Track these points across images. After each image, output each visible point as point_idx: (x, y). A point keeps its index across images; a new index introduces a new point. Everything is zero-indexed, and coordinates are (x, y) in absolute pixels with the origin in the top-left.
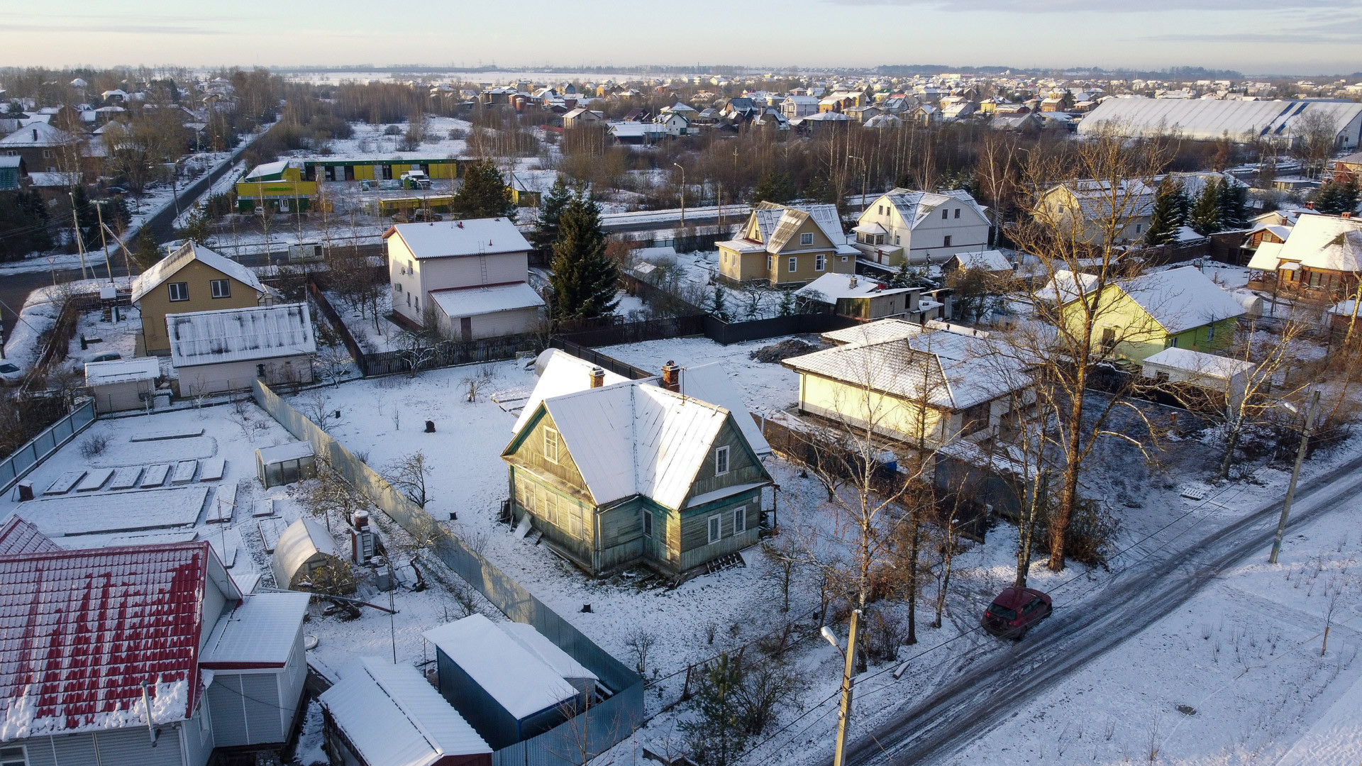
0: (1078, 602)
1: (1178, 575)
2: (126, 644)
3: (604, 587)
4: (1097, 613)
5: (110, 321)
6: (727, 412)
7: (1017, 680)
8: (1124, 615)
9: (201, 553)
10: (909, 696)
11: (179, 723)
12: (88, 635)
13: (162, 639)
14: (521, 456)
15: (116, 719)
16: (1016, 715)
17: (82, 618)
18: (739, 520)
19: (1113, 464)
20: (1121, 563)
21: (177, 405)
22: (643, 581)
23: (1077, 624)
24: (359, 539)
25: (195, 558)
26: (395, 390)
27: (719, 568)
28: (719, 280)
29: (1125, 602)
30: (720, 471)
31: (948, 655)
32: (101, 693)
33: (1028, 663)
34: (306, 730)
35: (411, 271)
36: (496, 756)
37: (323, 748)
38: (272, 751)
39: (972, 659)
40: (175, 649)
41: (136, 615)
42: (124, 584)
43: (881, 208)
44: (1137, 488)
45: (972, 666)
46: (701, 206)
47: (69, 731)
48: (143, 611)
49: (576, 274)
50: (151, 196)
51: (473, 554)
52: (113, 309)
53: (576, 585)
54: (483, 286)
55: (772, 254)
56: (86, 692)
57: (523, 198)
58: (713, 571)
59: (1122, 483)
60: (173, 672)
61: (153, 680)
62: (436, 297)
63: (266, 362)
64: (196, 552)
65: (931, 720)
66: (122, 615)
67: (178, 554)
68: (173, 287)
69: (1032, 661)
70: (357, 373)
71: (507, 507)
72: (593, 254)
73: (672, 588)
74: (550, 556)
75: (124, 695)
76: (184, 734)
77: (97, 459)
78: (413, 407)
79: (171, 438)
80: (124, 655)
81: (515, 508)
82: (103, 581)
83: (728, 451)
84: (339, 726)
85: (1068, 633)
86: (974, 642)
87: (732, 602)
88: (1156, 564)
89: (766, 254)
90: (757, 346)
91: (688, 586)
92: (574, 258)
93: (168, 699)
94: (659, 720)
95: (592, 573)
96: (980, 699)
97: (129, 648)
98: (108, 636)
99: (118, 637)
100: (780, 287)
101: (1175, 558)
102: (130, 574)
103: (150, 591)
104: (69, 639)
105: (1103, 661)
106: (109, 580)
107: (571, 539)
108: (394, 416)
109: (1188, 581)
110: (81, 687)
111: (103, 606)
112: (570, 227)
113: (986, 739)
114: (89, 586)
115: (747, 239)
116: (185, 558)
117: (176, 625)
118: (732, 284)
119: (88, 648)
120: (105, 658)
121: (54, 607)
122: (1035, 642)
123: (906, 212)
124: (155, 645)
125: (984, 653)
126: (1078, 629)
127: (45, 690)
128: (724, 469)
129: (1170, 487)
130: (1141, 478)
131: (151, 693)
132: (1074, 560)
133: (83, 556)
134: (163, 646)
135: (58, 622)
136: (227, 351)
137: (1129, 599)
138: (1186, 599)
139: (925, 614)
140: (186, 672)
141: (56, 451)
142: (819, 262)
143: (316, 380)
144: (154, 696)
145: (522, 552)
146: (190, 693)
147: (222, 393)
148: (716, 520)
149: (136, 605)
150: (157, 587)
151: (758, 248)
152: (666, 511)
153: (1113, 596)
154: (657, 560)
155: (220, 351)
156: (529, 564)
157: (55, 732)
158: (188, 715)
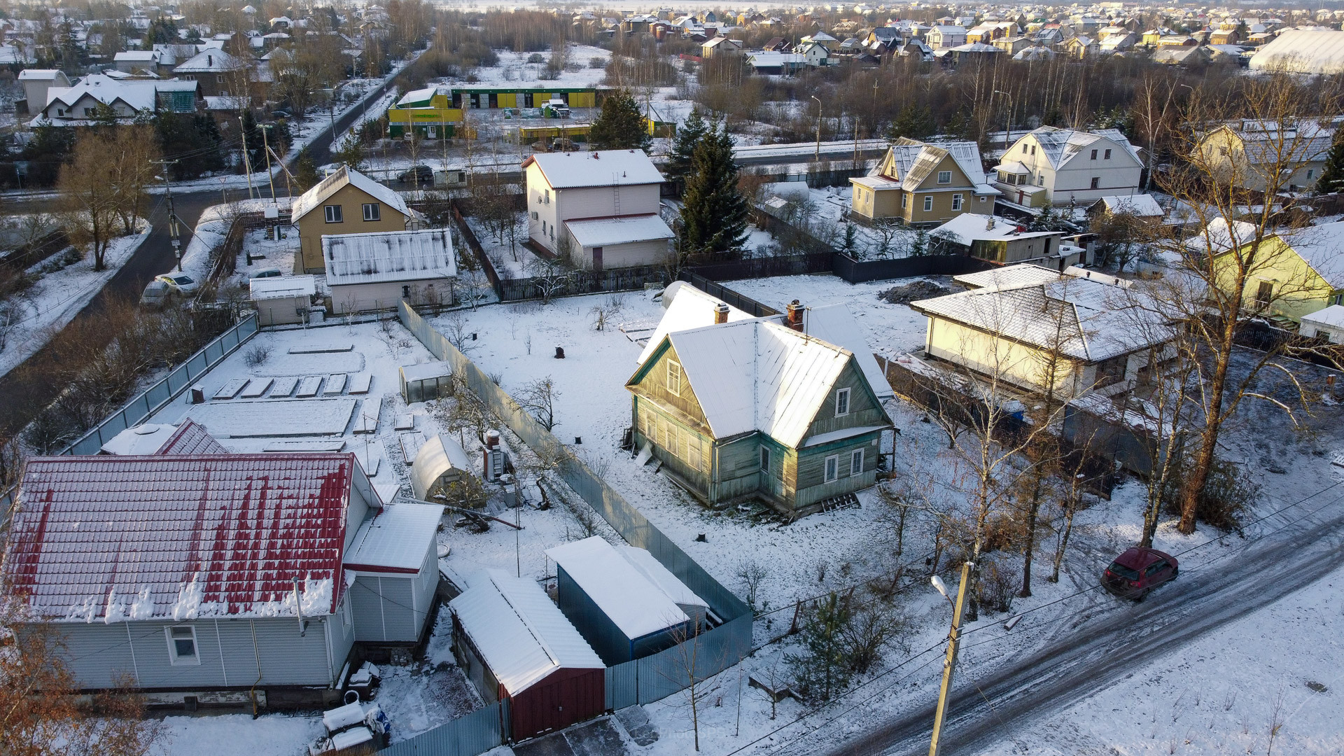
0: (1207, 567)
1: (1321, 546)
2: (280, 542)
3: (720, 518)
4: (1227, 579)
5: (272, 239)
6: (850, 354)
7: (1134, 641)
8: (1256, 584)
9: (347, 464)
10: (1019, 648)
11: (324, 617)
12: (247, 531)
13: (312, 540)
14: (645, 387)
15: (268, 609)
16: (1130, 676)
17: (243, 516)
18: (857, 461)
19: (1258, 427)
20: (1258, 530)
21: (330, 321)
22: (758, 515)
23: (1204, 590)
24: (490, 458)
25: (342, 467)
26: (528, 315)
27: (834, 507)
28: (851, 217)
29: (1258, 571)
30: (839, 412)
31: (1063, 611)
32: (258, 585)
33: (1147, 625)
34: (436, 632)
35: (548, 200)
36: (609, 671)
37: (452, 649)
38: (406, 649)
39: (1088, 617)
40: (322, 550)
41: (289, 517)
42: (279, 488)
43: (1026, 146)
44: (1283, 453)
45: (1088, 624)
46: (837, 140)
47: (230, 616)
48: (295, 513)
49: (707, 208)
50: (311, 120)
51: (595, 478)
52: (276, 227)
53: (692, 515)
54: (616, 217)
55: (907, 192)
56: (245, 583)
57: (659, 128)
58: (828, 510)
59: (1267, 447)
60: (321, 571)
61: (302, 576)
62: (570, 226)
63: (411, 284)
64: (343, 462)
65: (1041, 674)
66: (277, 515)
67: (327, 462)
68: (329, 209)
69: (1153, 624)
70: (493, 297)
71: (629, 435)
72: (725, 188)
73: (786, 523)
74: (668, 484)
75: (277, 588)
76: (328, 627)
77: (259, 368)
78: (545, 332)
79: (324, 352)
80: (278, 552)
81: (637, 436)
82: (261, 483)
83: (849, 393)
84: (466, 631)
85: (1193, 598)
86: (1091, 600)
87: (845, 542)
88: (1297, 534)
89: (901, 192)
90: (886, 286)
91: (802, 523)
92: (706, 192)
93: (315, 595)
94: (766, 651)
95: (709, 504)
96: (1093, 657)
97: (283, 546)
98: (265, 533)
99: (273, 535)
100: (914, 226)
101: (1319, 528)
102: (285, 479)
103: (301, 496)
104: (232, 534)
105: (1230, 629)
106: (266, 483)
107: (689, 469)
108: (526, 341)
109: (1331, 553)
110: (241, 577)
111: (262, 506)
112: (703, 160)
113: (1097, 698)
114: (249, 488)
115: (883, 176)
116: (333, 467)
117: (324, 528)
118: (864, 222)
119: (248, 543)
120: (262, 554)
121: (219, 504)
122: (1156, 604)
123: (1052, 151)
124: (305, 545)
125: (1102, 612)
126: (1204, 595)
127: (211, 578)
128: (844, 411)
129: (1320, 454)
130: (1288, 441)
131: (301, 588)
132: (1207, 523)
133: (244, 460)
134: (312, 546)
135: (223, 518)
136: (376, 272)
137: (1264, 568)
138: (1327, 572)
139: (1041, 568)
140: (332, 571)
141: (224, 359)
142: (956, 202)
143: (456, 304)
144: (304, 591)
145: (642, 479)
146: (335, 590)
147: (370, 312)
148: (834, 460)
149: (290, 507)
150: (308, 492)
151: (893, 185)
152: (784, 449)
153: (1246, 564)
154: (773, 496)
155: (369, 272)
156: (648, 491)
157: (219, 616)
158: (332, 611)
